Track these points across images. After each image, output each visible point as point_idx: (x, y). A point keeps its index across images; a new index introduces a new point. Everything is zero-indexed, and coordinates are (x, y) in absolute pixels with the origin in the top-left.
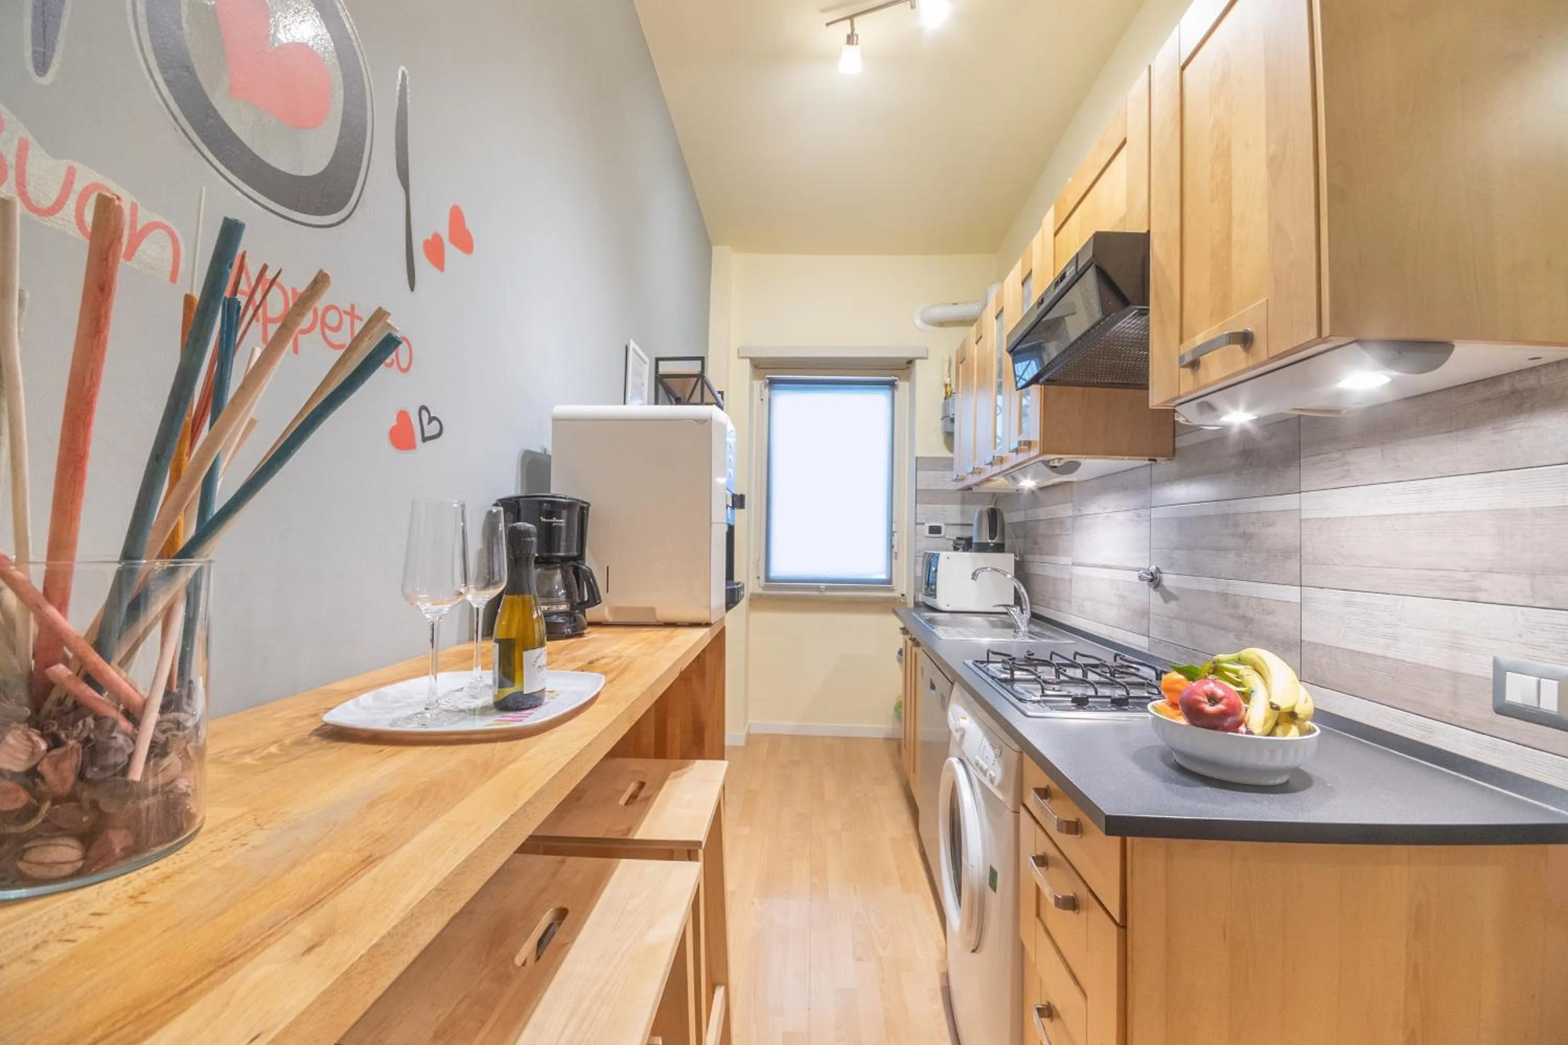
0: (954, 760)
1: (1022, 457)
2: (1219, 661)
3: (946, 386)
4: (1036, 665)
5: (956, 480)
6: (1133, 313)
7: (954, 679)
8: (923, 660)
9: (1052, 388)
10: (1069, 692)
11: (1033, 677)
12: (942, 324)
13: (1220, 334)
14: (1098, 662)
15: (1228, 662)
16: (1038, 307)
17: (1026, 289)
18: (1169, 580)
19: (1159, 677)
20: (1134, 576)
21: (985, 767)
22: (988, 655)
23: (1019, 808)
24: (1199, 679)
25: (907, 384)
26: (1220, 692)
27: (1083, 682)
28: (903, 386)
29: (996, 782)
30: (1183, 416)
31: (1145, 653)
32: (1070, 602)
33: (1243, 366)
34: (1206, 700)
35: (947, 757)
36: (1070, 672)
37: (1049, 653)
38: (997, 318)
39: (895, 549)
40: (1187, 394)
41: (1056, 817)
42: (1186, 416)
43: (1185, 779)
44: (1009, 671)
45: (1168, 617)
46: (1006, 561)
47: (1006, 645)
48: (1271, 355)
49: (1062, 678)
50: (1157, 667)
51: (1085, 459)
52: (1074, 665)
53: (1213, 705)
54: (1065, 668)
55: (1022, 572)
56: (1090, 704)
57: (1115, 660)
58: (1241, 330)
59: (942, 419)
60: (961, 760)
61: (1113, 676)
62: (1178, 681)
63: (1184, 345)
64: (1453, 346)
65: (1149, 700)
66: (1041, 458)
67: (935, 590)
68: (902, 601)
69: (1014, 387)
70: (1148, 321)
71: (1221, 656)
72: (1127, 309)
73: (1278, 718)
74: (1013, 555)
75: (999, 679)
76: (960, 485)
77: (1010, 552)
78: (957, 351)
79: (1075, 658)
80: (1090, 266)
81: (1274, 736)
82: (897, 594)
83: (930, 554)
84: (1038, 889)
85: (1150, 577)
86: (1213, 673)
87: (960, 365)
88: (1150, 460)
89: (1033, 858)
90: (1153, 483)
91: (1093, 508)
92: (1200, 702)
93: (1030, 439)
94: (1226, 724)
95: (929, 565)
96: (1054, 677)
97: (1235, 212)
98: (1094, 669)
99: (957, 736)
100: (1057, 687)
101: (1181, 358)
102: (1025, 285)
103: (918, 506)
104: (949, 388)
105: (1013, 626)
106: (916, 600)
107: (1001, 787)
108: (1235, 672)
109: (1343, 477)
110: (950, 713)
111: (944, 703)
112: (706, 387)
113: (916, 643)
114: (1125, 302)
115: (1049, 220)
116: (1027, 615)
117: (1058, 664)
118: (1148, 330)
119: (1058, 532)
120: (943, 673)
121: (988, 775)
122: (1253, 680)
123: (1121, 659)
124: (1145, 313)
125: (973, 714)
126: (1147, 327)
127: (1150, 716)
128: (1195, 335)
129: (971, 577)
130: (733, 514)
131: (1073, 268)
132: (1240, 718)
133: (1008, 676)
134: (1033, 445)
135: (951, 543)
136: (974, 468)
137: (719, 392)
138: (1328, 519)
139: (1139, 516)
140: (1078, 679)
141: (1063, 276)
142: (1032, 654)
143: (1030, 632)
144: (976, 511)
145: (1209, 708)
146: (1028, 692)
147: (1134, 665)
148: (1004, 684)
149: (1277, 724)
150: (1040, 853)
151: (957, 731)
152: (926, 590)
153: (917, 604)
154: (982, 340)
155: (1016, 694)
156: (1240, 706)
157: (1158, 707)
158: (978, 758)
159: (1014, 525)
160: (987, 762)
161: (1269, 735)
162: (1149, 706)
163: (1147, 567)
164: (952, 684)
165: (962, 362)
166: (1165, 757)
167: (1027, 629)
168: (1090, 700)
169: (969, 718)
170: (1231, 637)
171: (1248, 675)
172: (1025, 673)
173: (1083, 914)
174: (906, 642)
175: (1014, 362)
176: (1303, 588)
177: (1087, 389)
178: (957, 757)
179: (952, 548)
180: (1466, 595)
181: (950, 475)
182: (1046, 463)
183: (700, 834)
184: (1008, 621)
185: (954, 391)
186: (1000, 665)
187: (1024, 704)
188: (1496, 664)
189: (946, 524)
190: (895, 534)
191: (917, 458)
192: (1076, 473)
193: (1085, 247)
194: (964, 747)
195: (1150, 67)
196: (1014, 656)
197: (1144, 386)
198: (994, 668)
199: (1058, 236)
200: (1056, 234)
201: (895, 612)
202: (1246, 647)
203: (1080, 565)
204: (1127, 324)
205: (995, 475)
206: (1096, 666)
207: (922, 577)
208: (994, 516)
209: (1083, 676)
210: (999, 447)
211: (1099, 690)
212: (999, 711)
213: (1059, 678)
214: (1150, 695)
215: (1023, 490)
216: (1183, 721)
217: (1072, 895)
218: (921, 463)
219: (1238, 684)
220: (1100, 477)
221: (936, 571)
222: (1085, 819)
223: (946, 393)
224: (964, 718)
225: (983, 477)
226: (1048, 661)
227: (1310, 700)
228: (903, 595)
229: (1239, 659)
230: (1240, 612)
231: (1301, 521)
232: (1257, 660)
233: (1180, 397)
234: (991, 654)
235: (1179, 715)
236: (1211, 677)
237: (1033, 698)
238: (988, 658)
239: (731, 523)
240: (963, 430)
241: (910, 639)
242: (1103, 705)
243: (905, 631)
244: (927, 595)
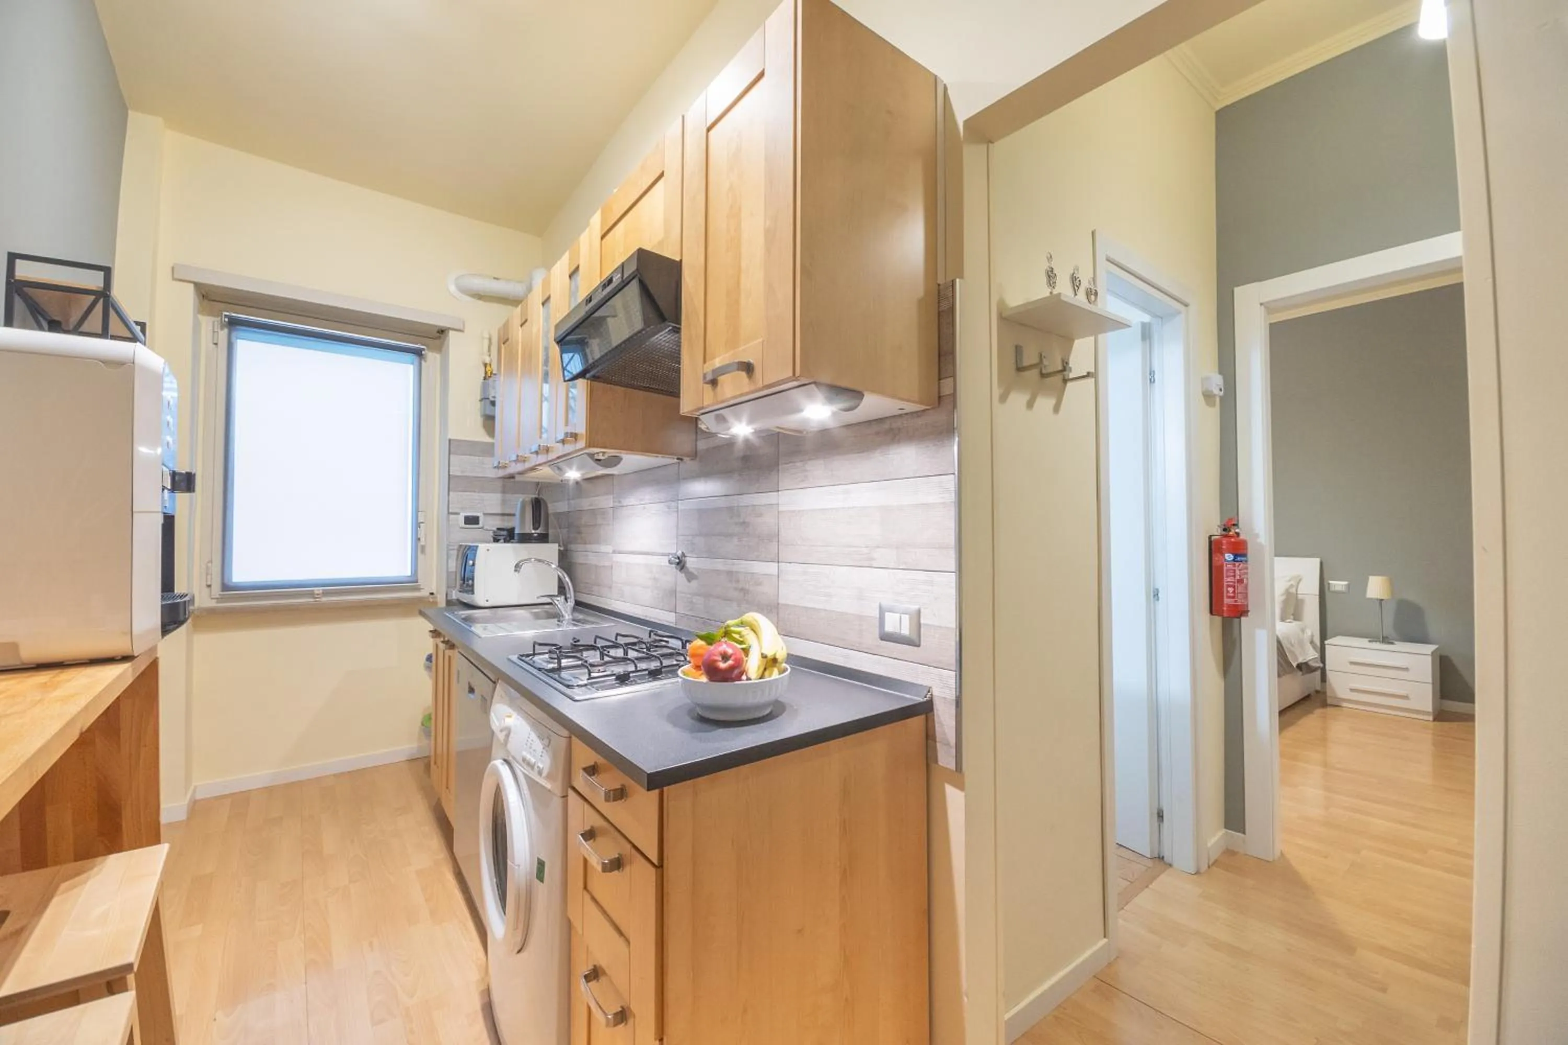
0: (498, 763)
1: (569, 448)
2: (728, 626)
3: (485, 365)
4: (581, 651)
5: (497, 467)
6: (668, 329)
7: (496, 676)
8: (459, 662)
9: (596, 384)
10: (613, 671)
11: (580, 662)
12: (480, 296)
13: (732, 361)
14: (635, 640)
15: (733, 626)
16: (587, 305)
17: (573, 283)
18: (691, 562)
19: (684, 646)
20: (664, 561)
21: (533, 760)
22: (534, 646)
23: (567, 792)
24: (715, 643)
25: (438, 356)
26: (730, 651)
27: (625, 659)
28: (432, 357)
29: (545, 773)
30: (705, 424)
31: (672, 627)
32: (610, 587)
33: (746, 389)
34: (720, 659)
35: (489, 761)
36: (613, 652)
37: (594, 637)
38: (543, 304)
39: (422, 542)
40: (709, 406)
41: (603, 789)
42: (707, 424)
43: (705, 726)
44: (556, 661)
45: (690, 594)
46: (550, 551)
47: (552, 635)
48: (766, 383)
49: (606, 659)
50: (683, 638)
51: (627, 454)
52: (616, 646)
53: (725, 662)
54: (608, 650)
55: (566, 561)
56: (632, 679)
57: (650, 636)
58: (746, 360)
59: (481, 400)
60: (505, 760)
61: (649, 649)
62: (700, 647)
63: (707, 363)
64: (863, 395)
65: (677, 667)
66: (586, 451)
67: (473, 585)
68: (431, 600)
69: (562, 379)
70: (680, 338)
71: (730, 622)
72: (663, 325)
73: (766, 665)
74: (557, 545)
75: (546, 670)
76: (501, 473)
77: (553, 542)
78: (499, 331)
79: (616, 639)
80: (633, 278)
81: (763, 678)
82: (424, 593)
83: (466, 546)
84: (586, 861)
85: (677, 561)
86: (724, 636)
87: (502, 345)
88: (678, 459)
89: (582, 835)
90: (680, 478)
91: (631, 500)
92: (716, 661)
93: (576, 432)
94: (733, 676)
95: (465, 558)
96: (599, 660)
97: (743, 265)
98: (633, 647)
99: (501, 736)
100: (601, 668)
101: (705, 376)
102: (573, 278)
103: (451, 493)
104: (488, 368)
105: (557, 616)
106: (449, 598)
107: (549, 777)
108: (739, 633)
109: (803, 481)
110: (492, 714)
111: (486, 705)
112: (112, 312)
113: (451, 645)
114: (662, 318)
115: (596, 222)
116: (571, 603)
117: (602, 647)
118: (680, 346)
119: (599, 521)
120: (485, 674)
121: (536, 767)
122: (750, 637)
123: (655, 634)
124: (677, 331)
125: (520, 710)
126: (678, 344)
127: (680, 680)
128: (714, 358)
129: (513, 568)
130: (173, 500)
131: (619, 275)
132: (742, 669)
133: (556, 666)
134: (579, 437)
135: (491, 533)
136: (518, 456)
137: (137, 323)
138: (794, 511)
139: (669, 507)
140: (619, 658)
141: (610, 281)
142: (578, 641)
143: (574, 620)
144: (519, 501)
145: (722, 665)
146: (575, 678)
147: (665, 639)
148: (550, 674)
149: (765, 669)
150: (587, 828)
151: (501, 731)
152: (461, 586)
153: (449, 603)
154: (527, 324)
155: (563, 681)
156: (742, 658)
157: (687, 672)
158: (524, 753)
159: (558, 515)
160: (534, 756)
161: (760, 678)
162: (679, 672)
163: (675, 552)
164: (494, 683)
165: (504, 343)
166: (690, 712)
167: (571, 617)
168: (631, 675)
169: (515, 715)
170: (735, 605)
171: (748, 634)
172: (570, 660)
173: (627, 869)
174: (437, 646)
175: (562, 352)
176: (780, 564)
177: (629, 390)
178: (501, 759)
179: (492, 539)
180: (866, 564)
181: (490, 462)
182: (591, 456)
183: (131, 954)
184: (551, 611)
185: (494, 372)
186: (546, 656)
187: (571, 690)
188: (880, 607)
189: (485, 514)
190: (422, 525)
191: (450, 440)
192: (619, 466)
193: (629, 259)
194: (509, 746)
195: (683, 117)
196: (561, 645)
197: (675, 393)
198: (540, 659)
199: (604, 240)
200: (603, 237)
201: (422, 614)
202: (745, 613)
203: (620, 553)
204: (662, 338)
205: (540, 465)
206: (634, 644)
207: (456, 572)
208: (538, 506)
209: (624, 654)
210: (544, 436)
211: (638, 665)
212: (547, 700)
213: (603, 659)
214: (678, 663)
215: (568, 481)
216: (704, 679)
217: (617, 856)
218: (454, 447)
219: (741, 643)
220: (636, 472)
221: (473, 565)
222: (629, 782)
223: (486, 373)
224: (510, 717)
225: (528, 465)
226: (592, 646)
227: (785, 648)
228: (432, 594)
229: (742, 623)
230: (740, 586)
231: (778, 512)
232: (755, 623)
233: (703, 408)
234: (537, 647)
235: (702, 674)
236: (723, 640)
237: (581, 683)
238: (534, 650)
239: (169, 511)
240: (505, 415)
241: (443, 642)
242: (642, 677)
243: (435, 633)
244: (462, 591)
